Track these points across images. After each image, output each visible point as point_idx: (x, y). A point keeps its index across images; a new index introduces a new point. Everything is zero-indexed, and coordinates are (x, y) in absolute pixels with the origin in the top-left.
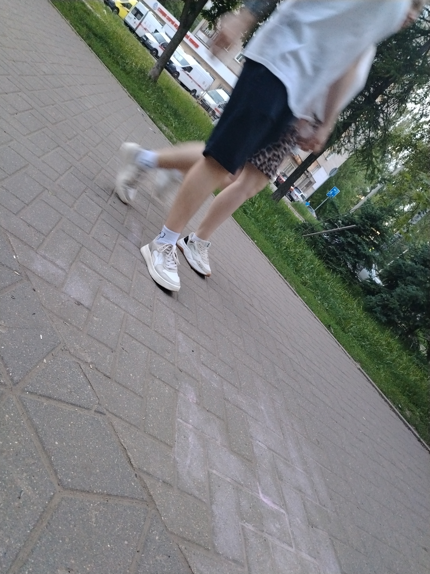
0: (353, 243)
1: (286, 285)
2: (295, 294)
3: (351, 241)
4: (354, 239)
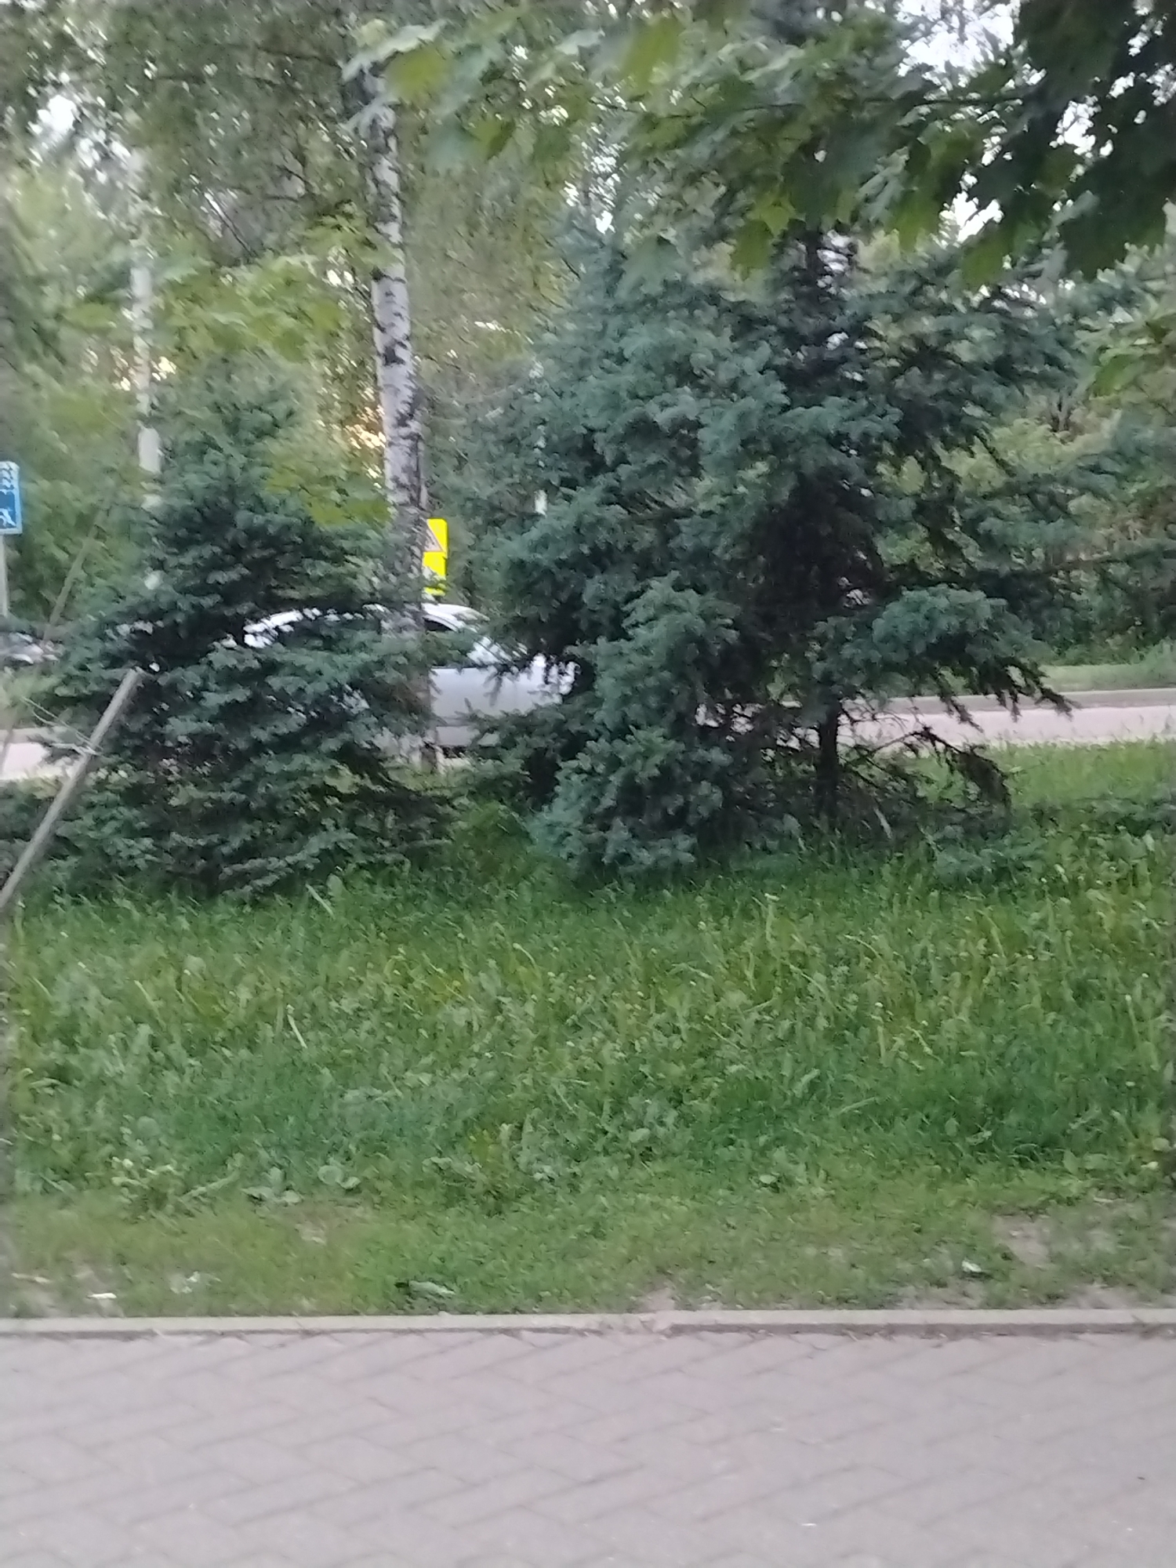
0: (241, 694)
1: (48, 1345)
2: (129, 1336)
3: (226, 698)
4: (230, 677)
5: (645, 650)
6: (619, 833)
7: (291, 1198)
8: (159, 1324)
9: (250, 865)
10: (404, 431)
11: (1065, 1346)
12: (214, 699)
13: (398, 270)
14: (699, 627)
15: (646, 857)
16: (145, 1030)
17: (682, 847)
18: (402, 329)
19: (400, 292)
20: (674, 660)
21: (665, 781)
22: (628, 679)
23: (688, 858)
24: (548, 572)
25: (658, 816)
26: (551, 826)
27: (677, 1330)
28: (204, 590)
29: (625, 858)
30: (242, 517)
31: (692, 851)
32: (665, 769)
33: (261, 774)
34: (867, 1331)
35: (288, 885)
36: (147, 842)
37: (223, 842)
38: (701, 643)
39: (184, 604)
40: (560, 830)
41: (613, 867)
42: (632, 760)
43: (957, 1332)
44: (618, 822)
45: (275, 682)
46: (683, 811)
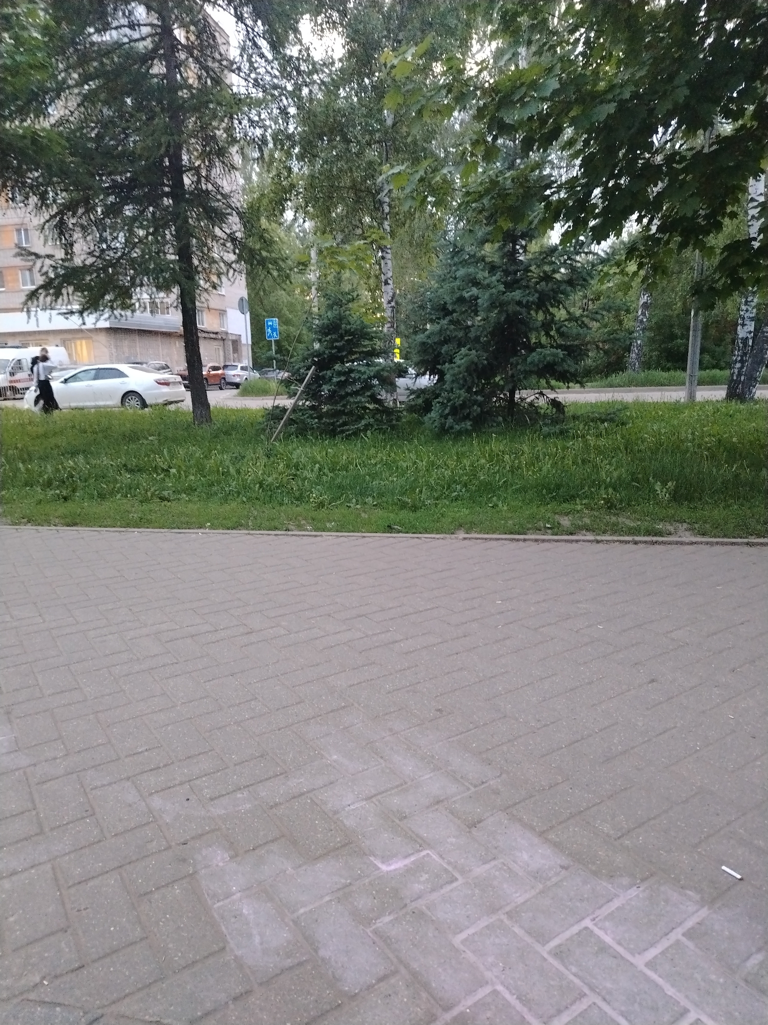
0: (343, 378)
1: (294, 538)
2: (316, 536)
3: (339, 379)
4: (340, 374)
5: (459, 367)
6: (450, 420)
7: (358, 506)
8: (323, 533)
9: (347, 427)
10: (390, 305)
11: (574, 545)
12: (335, 380)
13: (389, 256)
14: (476, 360)
15: (457, 427)
16: (317, 465)
17: (468, 425)
18: (390, 274)
19: (389, 262)
20: (468, 369)
21: (463, 406)
22: (454, 375)
23: (469, 428)
24: (431, 346)
25: (461, 415)
26: (430, 418)
27: (465, 539)
28: (333, 348)
29: (452, 428)
30: (343, 326)
31: (471, 425)
32: (464, 402)
33: (348, 402)
34: (518, 540)
35: (356, 433)
36: (316, 420)
37: (337, 421)
38: (476, 364)
39: (327, 352)
40: (433, 419)
41: (448, 430)
42: (455, 398)
43: (543, 541)
44: (450, 417)
45: (353, 375)
46: (469, 414)
